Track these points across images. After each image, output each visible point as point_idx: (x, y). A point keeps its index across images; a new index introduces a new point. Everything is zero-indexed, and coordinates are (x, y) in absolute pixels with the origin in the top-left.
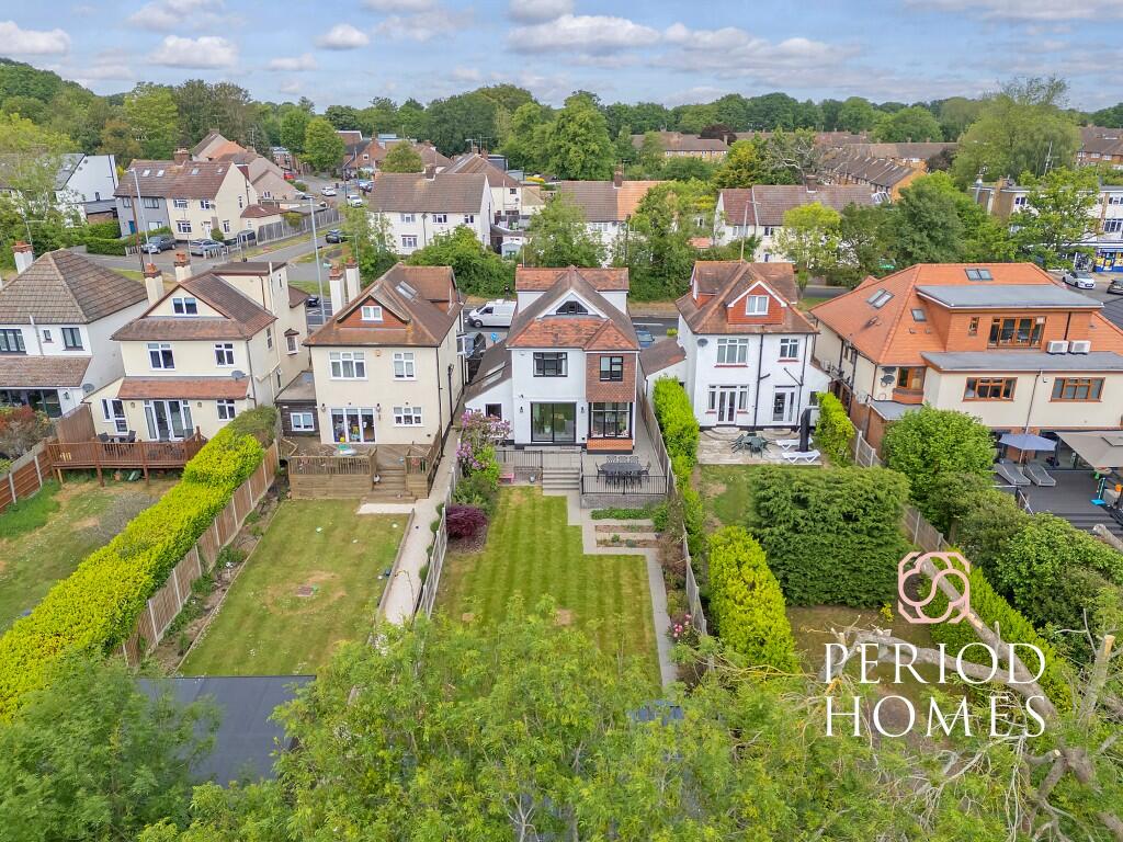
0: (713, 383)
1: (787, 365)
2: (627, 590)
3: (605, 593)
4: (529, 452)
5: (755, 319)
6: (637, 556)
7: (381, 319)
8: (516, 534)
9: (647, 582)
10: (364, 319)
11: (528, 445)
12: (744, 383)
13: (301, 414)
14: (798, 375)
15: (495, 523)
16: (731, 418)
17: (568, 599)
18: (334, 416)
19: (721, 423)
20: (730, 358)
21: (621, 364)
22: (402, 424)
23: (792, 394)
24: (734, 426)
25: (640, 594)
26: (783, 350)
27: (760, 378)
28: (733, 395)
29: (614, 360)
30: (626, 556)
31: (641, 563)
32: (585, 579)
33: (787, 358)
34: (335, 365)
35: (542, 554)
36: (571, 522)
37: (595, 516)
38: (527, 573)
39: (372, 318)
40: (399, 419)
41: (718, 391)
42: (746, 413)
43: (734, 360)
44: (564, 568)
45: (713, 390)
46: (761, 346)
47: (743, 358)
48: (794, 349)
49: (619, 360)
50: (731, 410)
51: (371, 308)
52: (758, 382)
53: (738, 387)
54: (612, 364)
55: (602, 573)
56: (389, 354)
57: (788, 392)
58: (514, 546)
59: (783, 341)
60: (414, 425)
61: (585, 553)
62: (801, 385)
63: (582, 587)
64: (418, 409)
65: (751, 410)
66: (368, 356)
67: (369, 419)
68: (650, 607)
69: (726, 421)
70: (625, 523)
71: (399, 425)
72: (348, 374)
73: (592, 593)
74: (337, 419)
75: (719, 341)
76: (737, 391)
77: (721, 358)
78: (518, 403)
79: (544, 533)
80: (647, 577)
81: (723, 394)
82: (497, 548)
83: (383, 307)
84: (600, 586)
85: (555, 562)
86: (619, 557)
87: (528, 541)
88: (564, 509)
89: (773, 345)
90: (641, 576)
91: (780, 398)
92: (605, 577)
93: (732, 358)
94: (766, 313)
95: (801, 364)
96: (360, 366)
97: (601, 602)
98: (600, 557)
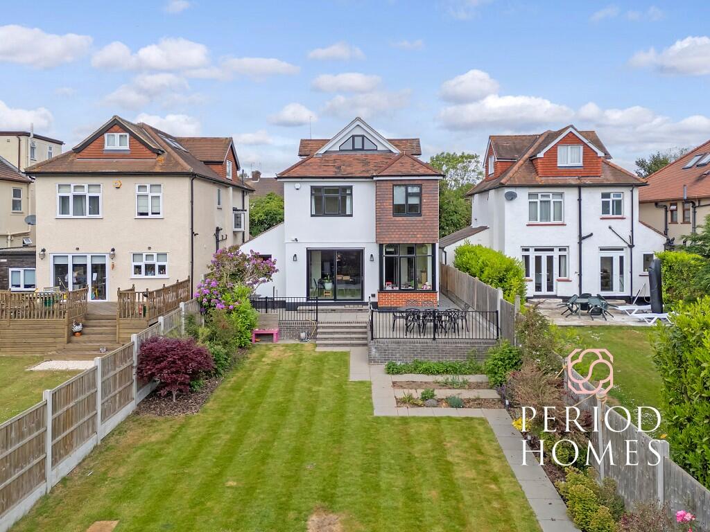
0: (526, 244)
1: (613, 223)
2: (464, 473)
3: (418, 478)
4: (303, 311)
5: (569, 171)
6: (472, 419)
7: (127, 147)
8: (261, 392)
9: (501, 458)
10: (107, 147)
11: (302, 304)
12: (563, 244)
13: (22, 270)
14: (626, 234)
15: (232, 379)
16: (550, 288)
17: (338, 491)
18: (57, 267)
19: (538, 293)
20: (544, 215)
21: (419, 195)
22: (143, 275)
23: (621, 258)
24: (555, 297)
25: (495, 480)
26: (605, 206)
27: (581, 238)
28: (550, 259)
29: (410, 190)
30: (450, 418)
31: (481, 428)
32: (377, 454)
33: (611, 215)
34: (64, 200)
35: (299, 415)
36: (353, 377)
37: (392, 370)
38: (266, 444)
39: (117, 147)
40: (138, 268)
41: (532, 255)
42: (568, 281)
43: (548, 218)
44: (337, 437)
45: (526, 253)
46: (580, 200)
47: (559, 216)
48: (618, 204)
49: (416, 190)
50: (550, 280)
51: (117, 135)
52: (580, 243)
53: (556, 250)
54: (408, 195)
55: (409, 443)
56: (131, 186)
57: (616, 256)
58: (254, 406)
59: (605, 196)
60: (157, 275)
61: (376, 414)
62: (631, 246)
63: (371, 468)
64: (162, 255)
65: (574, 278)
66: (106, 189)
67: (100, 269)
68: (525, 506)
69: (544, 291)
70: (440, 378)
71: (138, 276)
72: (79, 211)
73: (391, 479)
74: (60, 270)
75: (530, 195)
76: (556, 254)
77: (533, 216)
78: (291, 250)
79: (310, 390)
80: (499, 450)
81: (538, 259)
82: (224, 410)
83: (132, 134)
84: (408, 464)
85: (322, 427)
86: (438, 420)
87: (281, 399)
88: (346, 364)
89: (592, 199)
90: (487, 448)
91: (607, 263)
92: (417, 450)
93: (546, 216)
94: (581, 164)
95: (628, 221)
96: (94, 200)
97: (412, 496)
98: (404, 420)
